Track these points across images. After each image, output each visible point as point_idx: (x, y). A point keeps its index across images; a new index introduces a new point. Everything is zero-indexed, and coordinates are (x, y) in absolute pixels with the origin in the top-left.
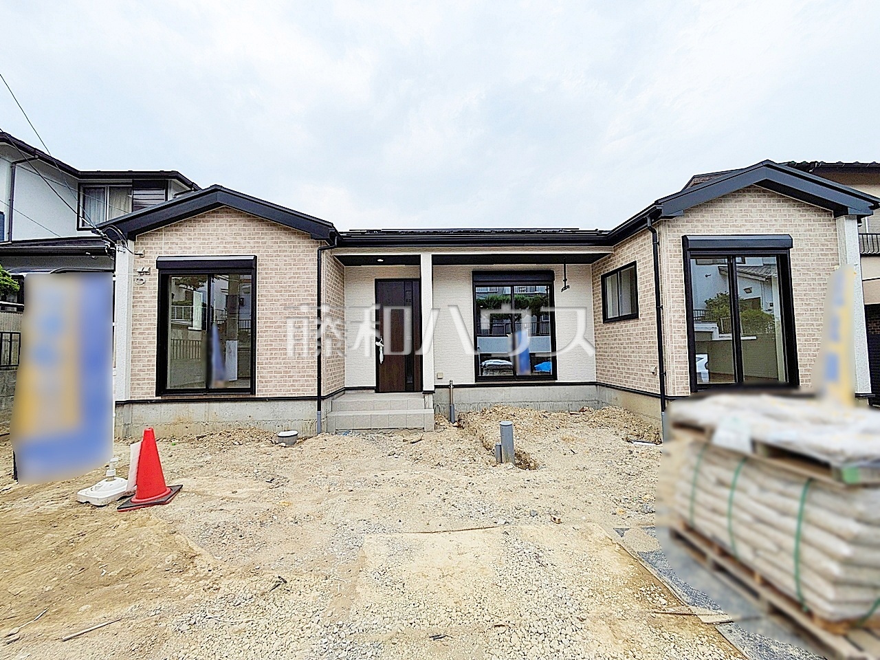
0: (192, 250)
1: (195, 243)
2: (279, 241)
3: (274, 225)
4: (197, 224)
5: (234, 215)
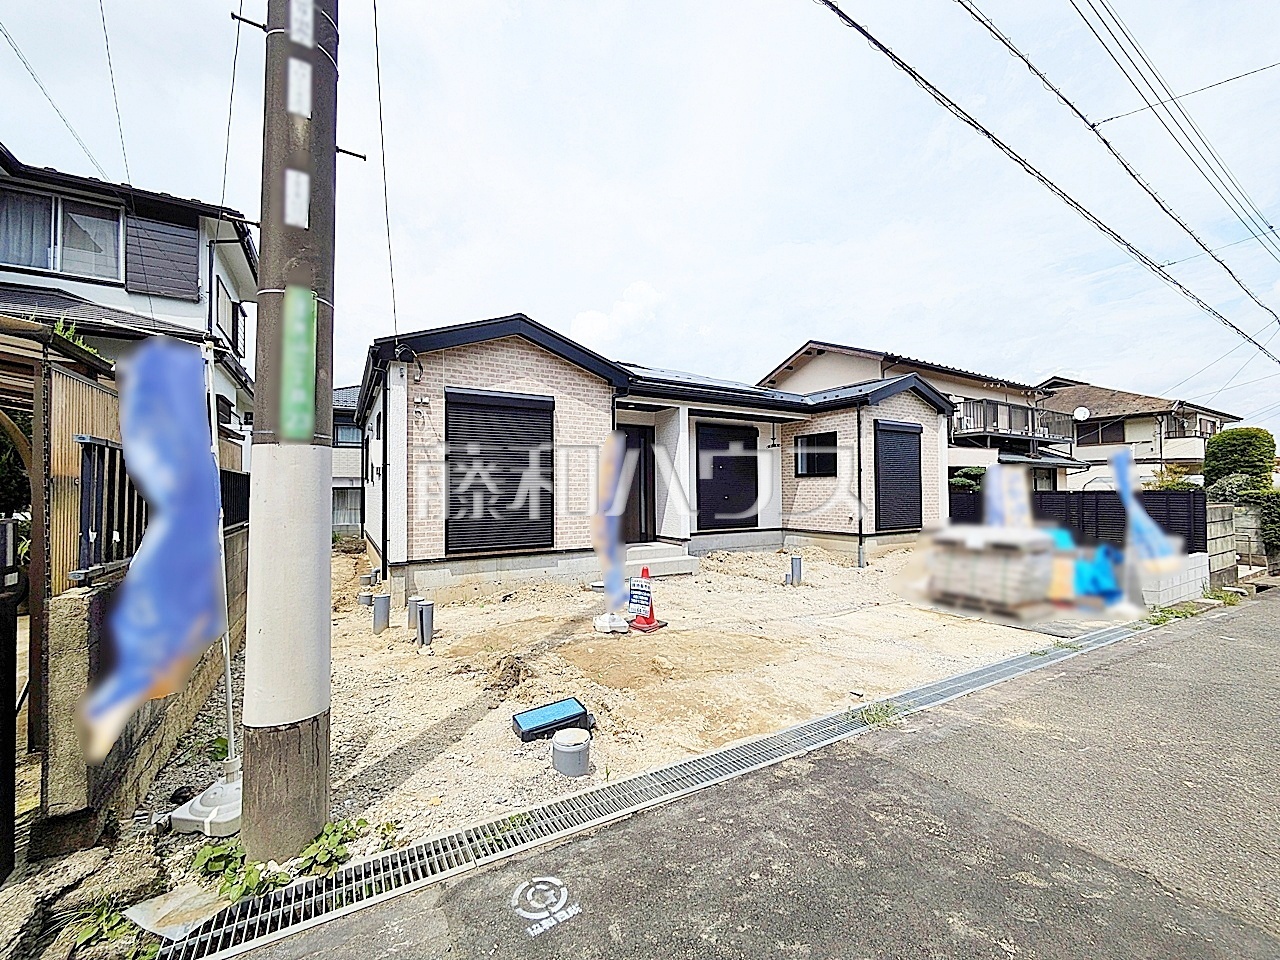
0: (479, 382)
1: (482, 374)
2: (573, 382)
3: (569, 365)
4: (484, 351)
5: (526, 346)
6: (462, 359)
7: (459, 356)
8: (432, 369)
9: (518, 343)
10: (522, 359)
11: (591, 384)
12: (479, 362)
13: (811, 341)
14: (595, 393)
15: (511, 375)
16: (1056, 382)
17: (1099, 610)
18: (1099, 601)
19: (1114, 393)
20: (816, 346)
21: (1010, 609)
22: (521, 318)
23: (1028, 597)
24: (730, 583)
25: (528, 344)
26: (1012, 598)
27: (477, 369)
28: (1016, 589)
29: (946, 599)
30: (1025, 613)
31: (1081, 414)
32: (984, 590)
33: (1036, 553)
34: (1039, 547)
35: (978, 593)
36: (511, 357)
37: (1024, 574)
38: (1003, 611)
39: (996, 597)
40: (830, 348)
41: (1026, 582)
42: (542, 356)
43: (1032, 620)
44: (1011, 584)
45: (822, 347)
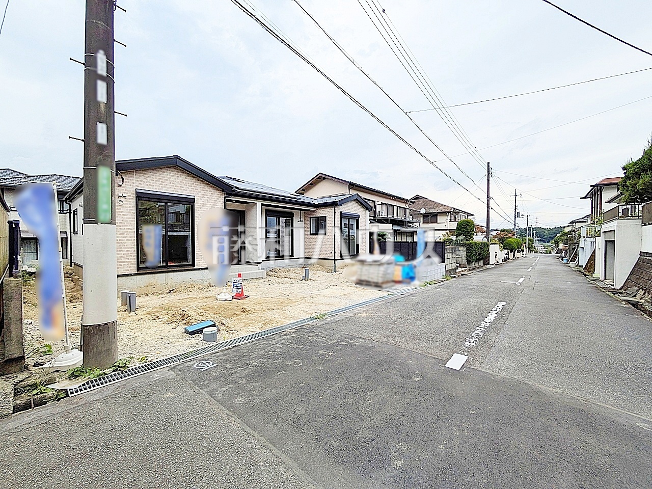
1: (156, 183)
2: (204, 189)
3: (202, 181)
4: (157, 172)
5: (179, 171)
6: (145, 175)
7: (144, 174)
8: (128, 180)
9: (176, 169)
10: (178, 177)
11: (213, 191)
12: (154, 177)
13: (320, 173)
14: (215, 195)
15: (172, 184)
16: (417, 197)
17: (409, 283)
18: (408, 280)
19: (435, 203)
20: (322, 176)
21: (379, 285)
22: (177, 157)
23: (386, 280)
24: (279, 281)
25: (180, 170)
26: (380, 280)
27: (153, 180)
28: (382, 277)
29: (360, 283)
30: (384, 286)
31: (423, 211)
32: (372, 278)
33: (389, 264)
34: (389, 262)
35: (370, 280)
36: (172, 176)
37: (384, 271)
38: (377, 285)
39: (375, 280)
40: (328, 177)
41: (385, 274)
42: (188, 176)
43: (386, 288)
44: (380, 275)
45: (325, 176)
